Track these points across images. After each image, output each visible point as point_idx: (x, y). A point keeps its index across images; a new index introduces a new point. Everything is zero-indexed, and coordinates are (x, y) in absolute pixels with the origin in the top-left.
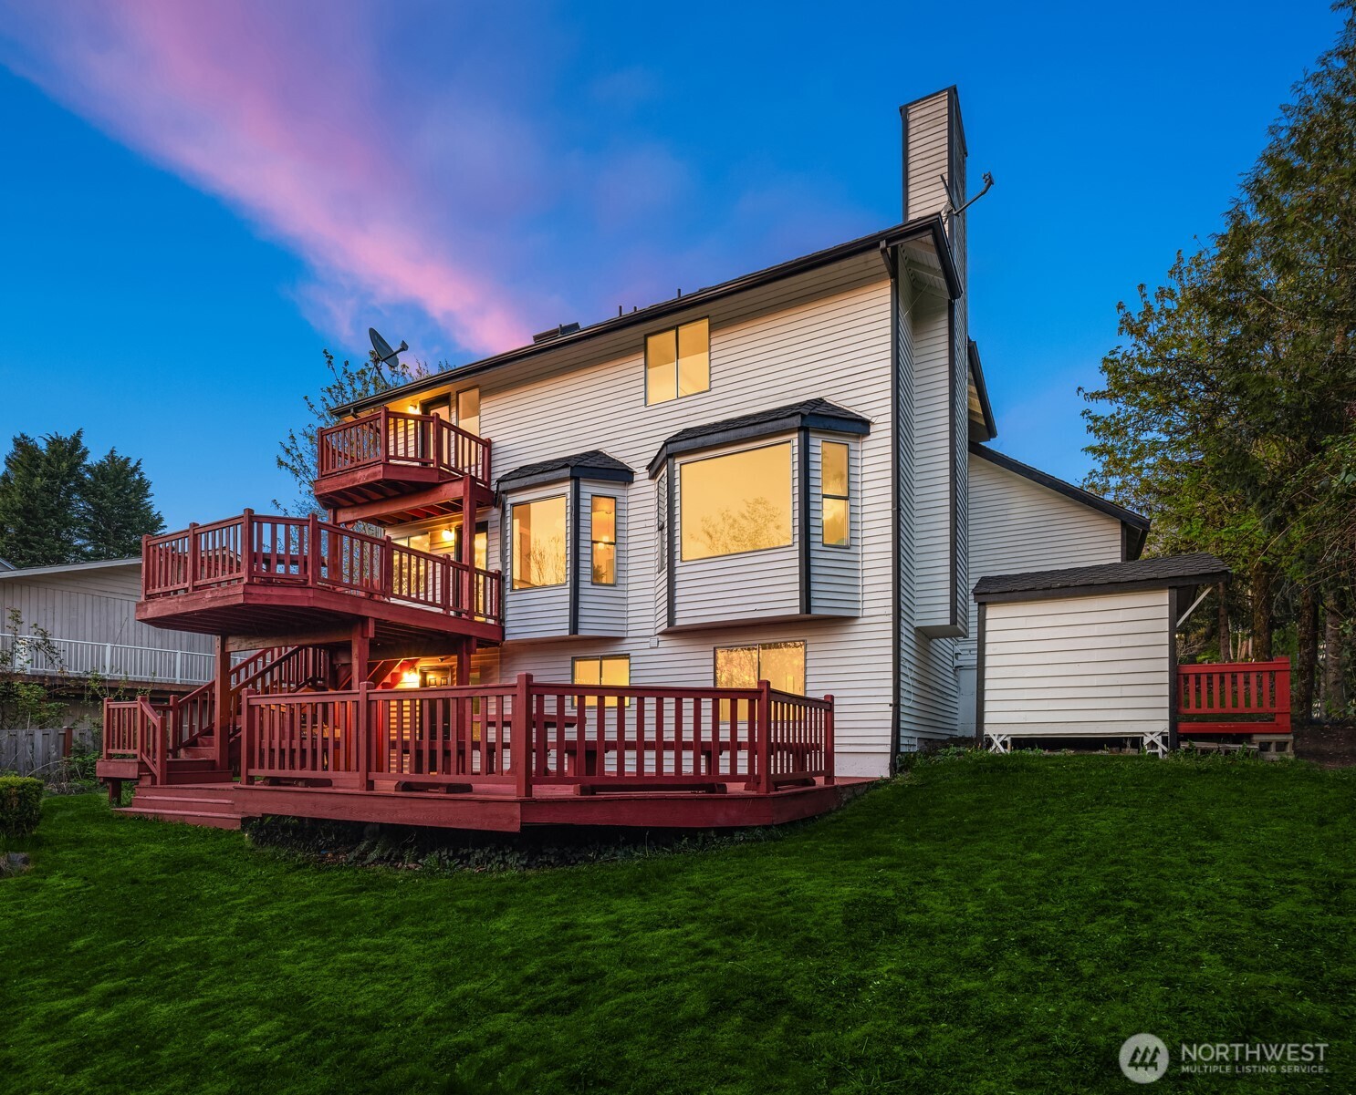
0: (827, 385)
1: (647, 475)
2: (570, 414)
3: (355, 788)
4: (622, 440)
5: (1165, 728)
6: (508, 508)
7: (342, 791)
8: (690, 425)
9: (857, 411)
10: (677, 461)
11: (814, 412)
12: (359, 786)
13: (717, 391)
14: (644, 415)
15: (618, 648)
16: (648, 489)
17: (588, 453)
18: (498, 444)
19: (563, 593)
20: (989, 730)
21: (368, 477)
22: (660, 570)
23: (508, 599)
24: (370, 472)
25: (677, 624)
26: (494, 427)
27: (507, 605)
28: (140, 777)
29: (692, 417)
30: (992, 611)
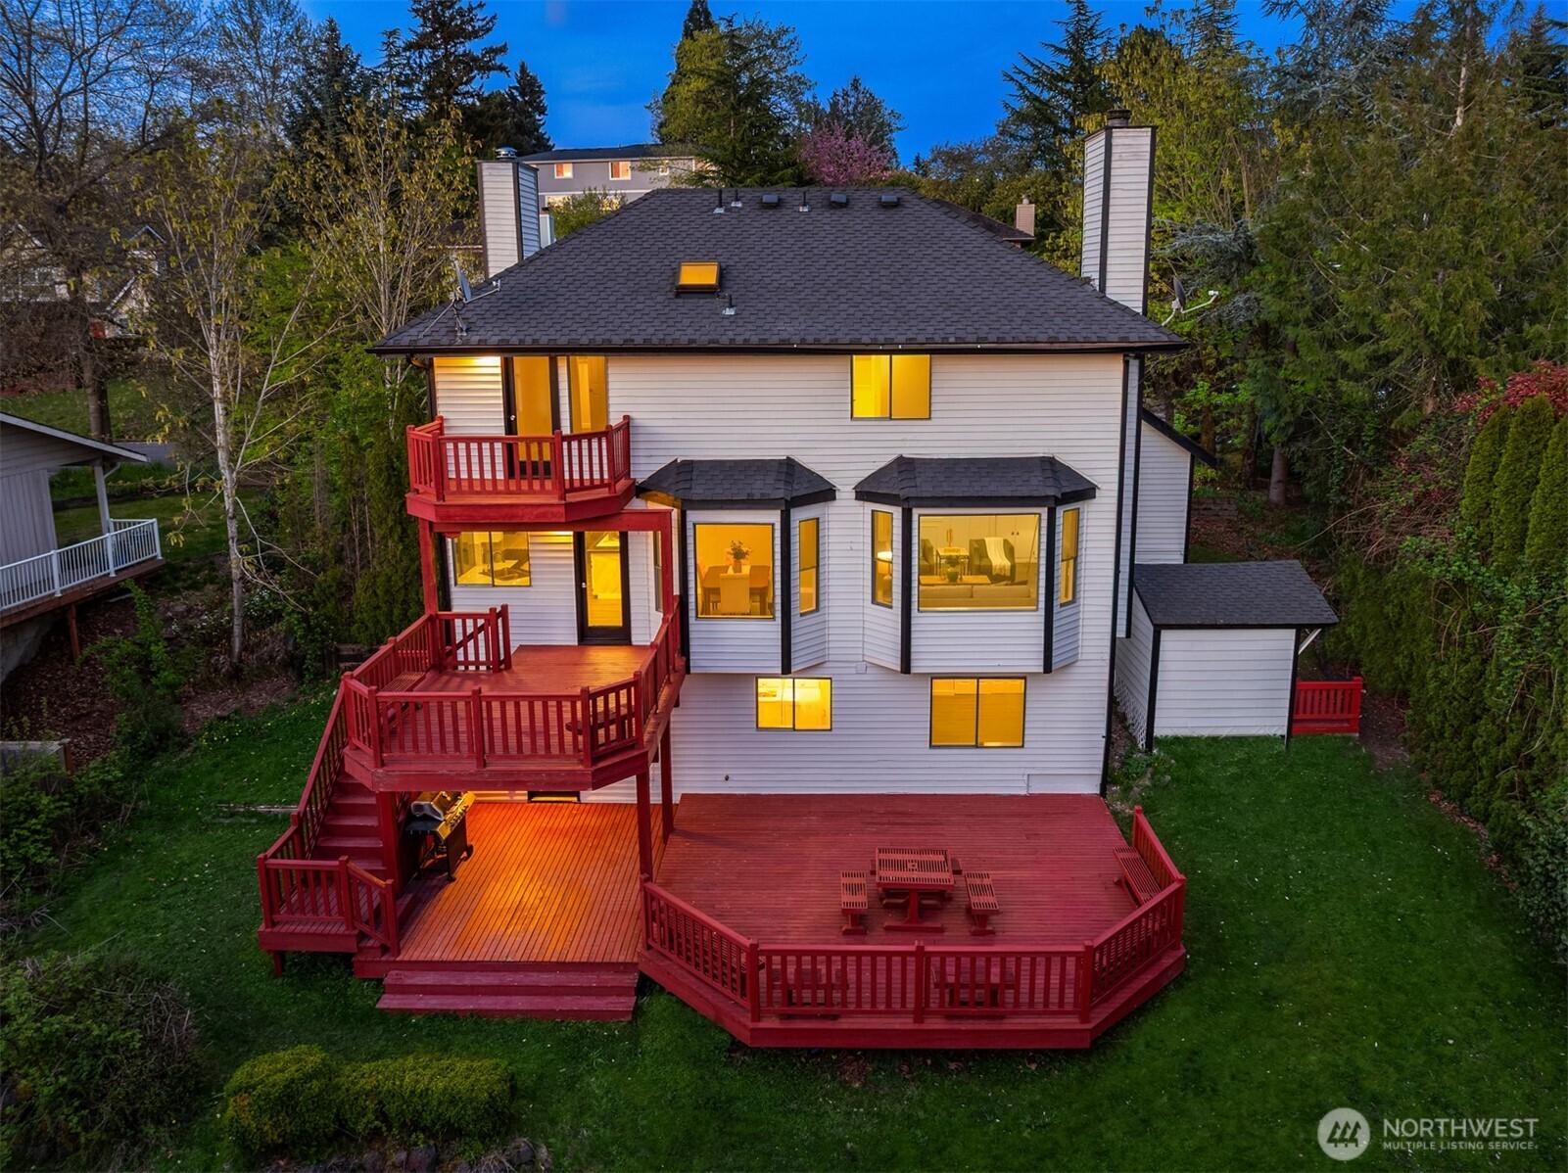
0: (1053, 443)
1: (853, 495)
2: (746, 408)
3: (905, 1023)
4: (821, 452)
5: (1284, 731)
6: (689, 526)
7: (897, 1027)
8: (908, 453)
9: (1085, 474)
10: (916, 512)
11: (1064, 490)
12: (911, 1020)
13: (938, 422)
14: (848, 430)
15: (819, 672)
16: (852, 510)
17: (780, 462)
18: (638, 422)
19: (772, 629)
20: (1158, 732)
21: (537, 516)
22: (874, 601)
23: (691, 628)
24: (541, 510)
25: (914, 670)
26: (632, 400)
27: (692, 635)
28: (360, 950)
29: (908, 444)
30: (1166, 635)
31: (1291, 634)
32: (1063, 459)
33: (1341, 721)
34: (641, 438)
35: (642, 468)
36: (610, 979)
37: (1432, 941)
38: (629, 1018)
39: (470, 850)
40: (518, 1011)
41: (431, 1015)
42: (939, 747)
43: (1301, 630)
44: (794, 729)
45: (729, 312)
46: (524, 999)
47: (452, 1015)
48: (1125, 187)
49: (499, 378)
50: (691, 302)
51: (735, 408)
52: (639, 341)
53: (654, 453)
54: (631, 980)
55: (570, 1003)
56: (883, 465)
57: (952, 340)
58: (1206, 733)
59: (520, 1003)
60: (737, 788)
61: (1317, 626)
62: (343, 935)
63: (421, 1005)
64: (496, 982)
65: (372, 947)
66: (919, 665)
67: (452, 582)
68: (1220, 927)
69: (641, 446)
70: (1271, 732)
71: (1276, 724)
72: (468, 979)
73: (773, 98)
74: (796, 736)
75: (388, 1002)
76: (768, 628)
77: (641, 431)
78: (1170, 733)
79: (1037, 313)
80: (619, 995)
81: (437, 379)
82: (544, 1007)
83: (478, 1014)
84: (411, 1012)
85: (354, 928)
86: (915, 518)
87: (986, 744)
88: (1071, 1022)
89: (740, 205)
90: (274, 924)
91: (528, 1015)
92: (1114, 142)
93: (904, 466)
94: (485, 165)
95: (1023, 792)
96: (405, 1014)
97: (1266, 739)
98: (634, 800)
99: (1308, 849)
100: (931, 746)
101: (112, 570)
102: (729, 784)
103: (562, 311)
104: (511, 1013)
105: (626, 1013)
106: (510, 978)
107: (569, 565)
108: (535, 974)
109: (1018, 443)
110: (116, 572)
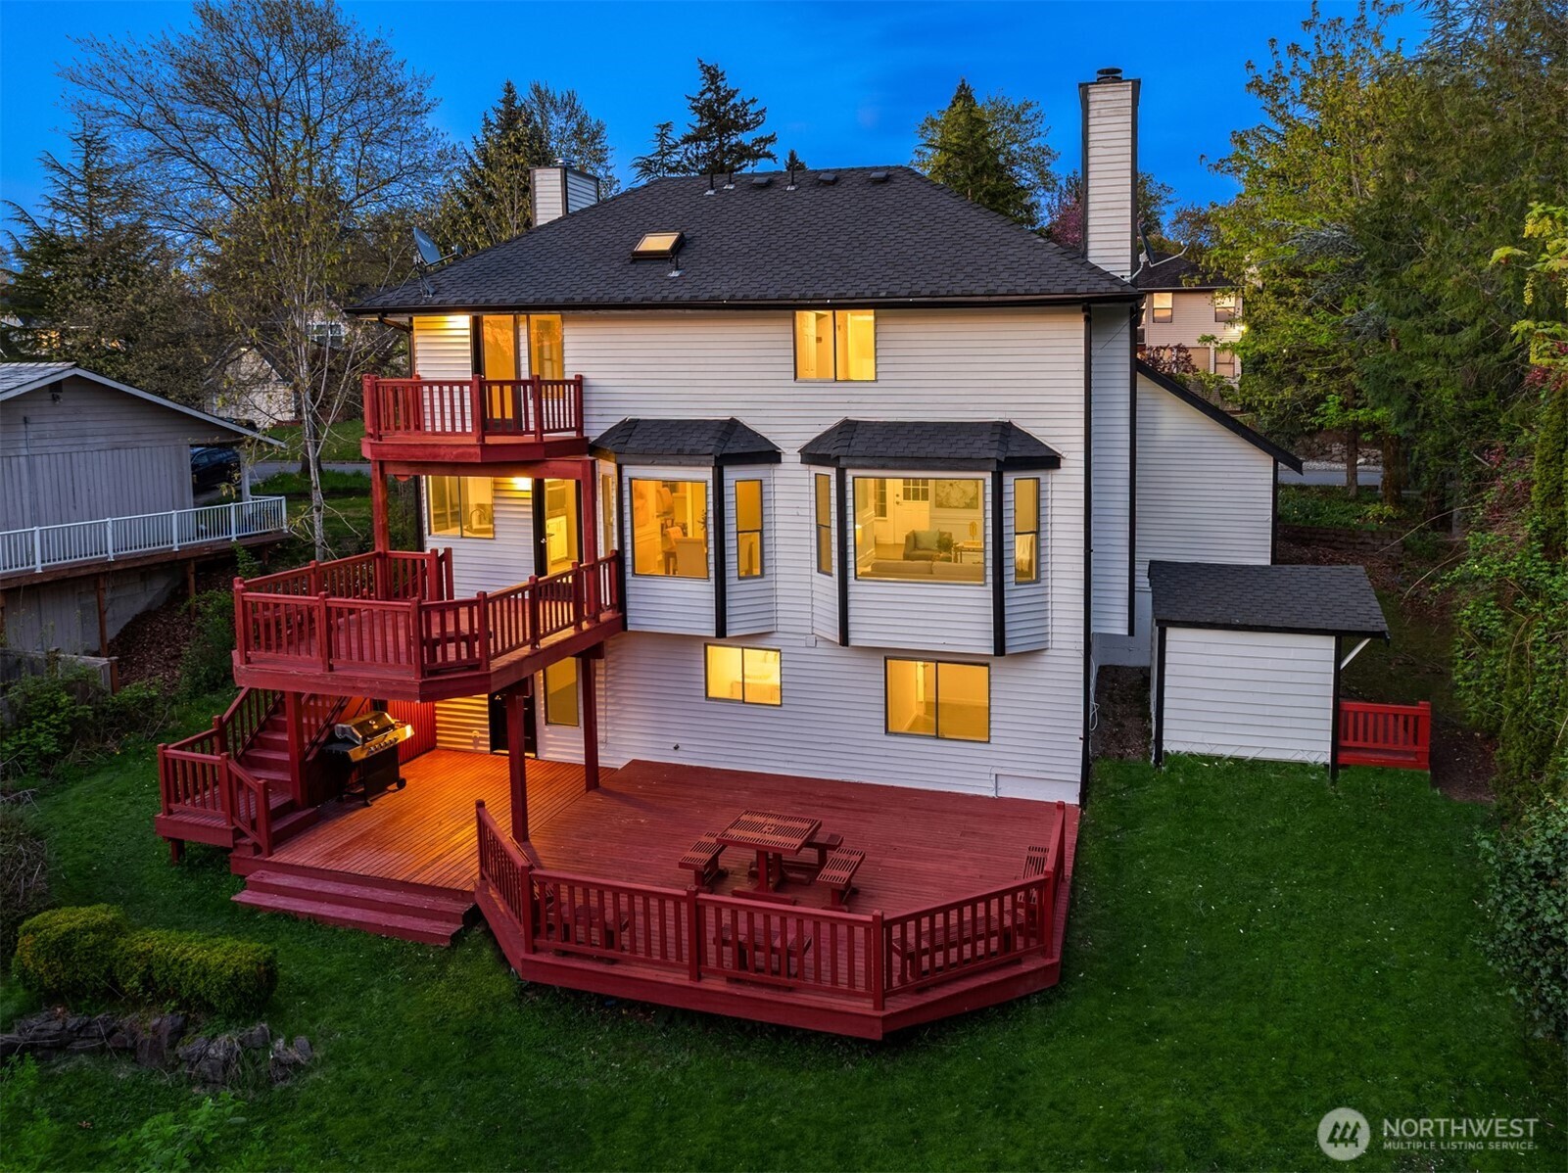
0: (1013, 408)
1: (799, 458)
2: (692, 368)
3: (682, 978)
4: (765, 413)
5: (1327, 758)
6: (626, 480)
7: (670, 981)
8: (853, 416)
9: (1047, 442)
10: (850, 474)
11: (1009, 454)
12: (687, 977)
13: (885, 384)
14: (792, 391)
15: (766, 643)
16: (799, 474)
17: (722, 422)
18: (592, 382)
19: (706, 590)
20: (1167, 747)
21: (457, 456)
22: (819, 570)
23: (629, 584)
24: (460, 450)
25: (852, 643)
26: (585, 361)
27: (629, 592)
28: (236, 846)
29: (854, 407)
30: (1172, 634)
31: (1330, 643)
32: (1019, 424)
33: (1407, 753)
34: (594, 397)
35: (595, 426)
36: (445, 904)
37: (1407, 1001)
38: (447, 944)
39: (402, 784)
40: (349, 921)
41: (277, 914)
42: (896, 734)
43: (1344, 639)
44: (743, 702)
45: (675, 274)
46: (360, 911)
47: (291, 917)
48: (1105, 144)
49: (468, 340)
50: (643, 267)
51: (681, 368)
52: (578, 299)
53: (605, 412)
54: (462, 907)
55: (399, 921)
56: (828, 427)
57: (883, 294)
58: (1228, 752)
59: (354, 914)
60: (690, 757)
61: (1364, 634)
62: (222, 829)
63: (269, 903)
64: (341, 892)
65: (246, 845)
66: (857, 638)
67: (426, 532)
68: (1139, 950)
69: (594, 405)
70: (1311, 758)
71: (1319, 751)
72: (318, 886)
73: (1016, 169)
74: (744, 710)
75: (245, 897)
76: (703, 589)
77: (594, 390)
78: (1184, 749)
79: (984, 269)
80: (448, 921)
81: (417, 340)
82: (372, 920)
83: (315, 920)
84: (259, 908)
85: (233, 824)
86: (849, 479)
87: (947, 736)
88: (866, 1006)
89: (732, 187)
90: (170, 812)
91: (359, 927)
92: (1092, 98)
93: (848, 428)
94: (538, 171)
95: (992, 794)
96: (254, 909)
97: (1303, 766)
98: (582, 760)
99: (1300, 884)
100: (887, 732)
101: (234, 536)
102: (679, 753)
103: (524, 276)
104: (345, 922)
105: (443, 938)
106: (356, 891)
107: (528, 519)
108: (379, 891)
109: (972, 407)
110: (237, 538)
